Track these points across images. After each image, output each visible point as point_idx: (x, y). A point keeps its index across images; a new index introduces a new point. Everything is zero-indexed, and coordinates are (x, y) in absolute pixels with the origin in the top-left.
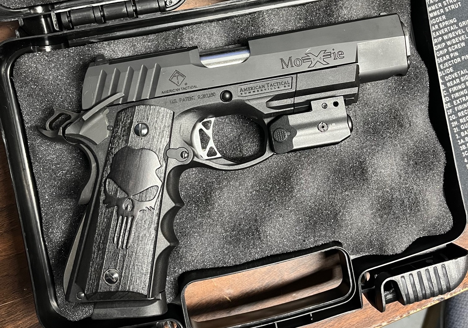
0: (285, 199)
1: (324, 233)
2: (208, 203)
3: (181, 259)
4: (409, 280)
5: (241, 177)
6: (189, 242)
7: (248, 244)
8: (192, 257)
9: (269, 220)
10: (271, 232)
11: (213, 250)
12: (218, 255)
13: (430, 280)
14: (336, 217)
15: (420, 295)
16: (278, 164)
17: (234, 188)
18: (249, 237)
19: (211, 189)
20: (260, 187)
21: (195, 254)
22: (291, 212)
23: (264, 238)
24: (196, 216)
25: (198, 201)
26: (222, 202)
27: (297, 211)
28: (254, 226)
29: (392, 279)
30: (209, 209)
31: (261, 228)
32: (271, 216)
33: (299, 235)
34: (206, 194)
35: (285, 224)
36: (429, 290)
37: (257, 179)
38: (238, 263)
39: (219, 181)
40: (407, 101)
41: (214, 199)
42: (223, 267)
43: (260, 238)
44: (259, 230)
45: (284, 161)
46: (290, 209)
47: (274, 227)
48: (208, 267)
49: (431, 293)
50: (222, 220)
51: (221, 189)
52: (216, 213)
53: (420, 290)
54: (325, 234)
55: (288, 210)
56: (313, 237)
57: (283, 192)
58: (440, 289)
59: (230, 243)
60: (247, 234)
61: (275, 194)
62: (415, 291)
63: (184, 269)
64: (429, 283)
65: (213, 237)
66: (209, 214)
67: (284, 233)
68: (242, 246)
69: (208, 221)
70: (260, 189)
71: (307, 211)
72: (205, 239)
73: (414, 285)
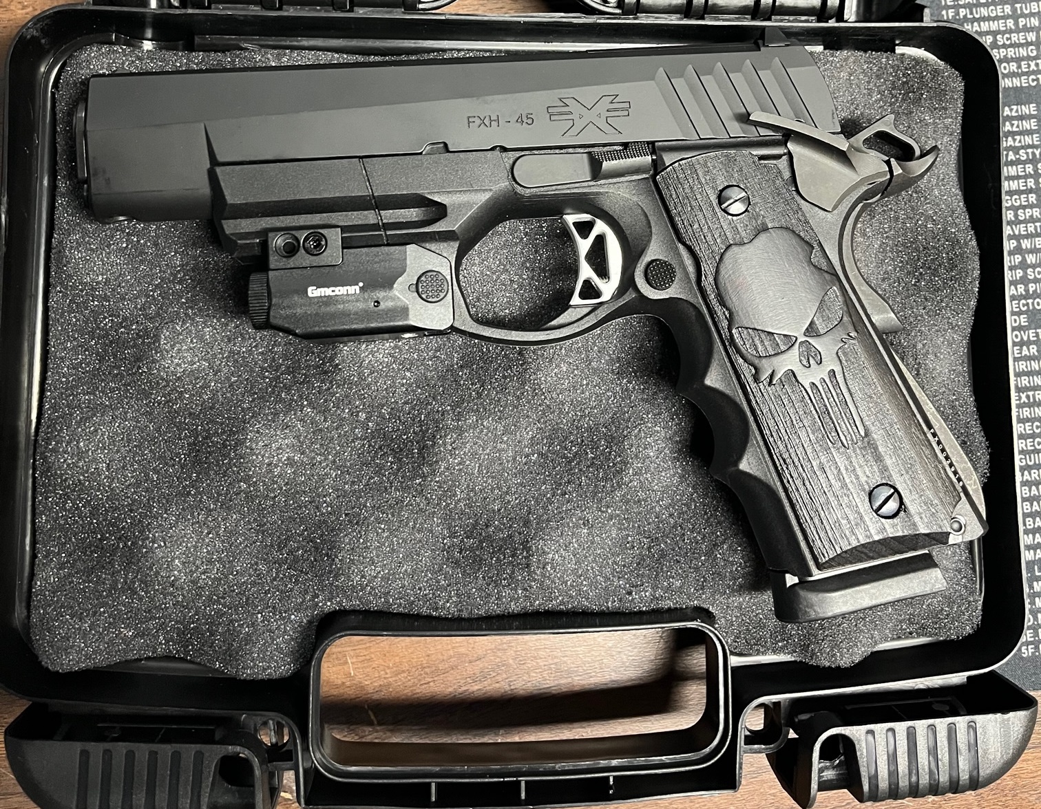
0: (603, 486)
1: (678, 584)
2: (424, 458)
3: (336, 577)
4: (884, 743)
5: (511, 415)
6: (361, 541)
7: (497, 574)
8: (363, 577)
9: (558, 529)
10: (557, 557)
11: (414, 571)
12: (424, 586)
13: (933, 752)
14: (713, 553)
15: (903, 783)
16: (601, 401)
17: (490, 435)
18: (504, 558)
19: (437, 427)
20: (550, 446)
21: (370, 571)
22: (612, 520)
23: (538, 568)
24: (391, 483)
25: (401, 450)
26: (456, 461)
27: (625, 518)
28: (520, 534)
29: (843, 732)
30: (423, 473)
31: (536, 543)
32: (562, 518)
33: (619, 578)
34: (423, 438)
35: (592, 543)
36: (927, 777)
37: (546, 426)
38: (465, 614)
39: (459, 412)
40: (922, 316)
41: (440, 450)
42: (429, 617)
43: (528, 566)
44: (530, 547)
45: (615, 397)
46: (610, 511)
47: (566, 546)
48: (395, 609)
49: (930, 784)
50: (448, 505)
51: (460, 431)
52: (438, 487)
53: (907, 771)
54: (681, 587)
55: (603, 512)
56: (652, 588)
57: (601, 468)
58: (955, 779)
59: (457, 563)
60: (499, 550)
61: (581, 470)
62: (894, 773)
63: (338, 603)
64: (931, 759)
65: (420, 541)
66: (421, 486)
67: (587, 565)
68: (484, 577)
69: (415, 500)
70: (549, 451)
71: (649, 524)
72: (401, 541)
73: (893, 758)
